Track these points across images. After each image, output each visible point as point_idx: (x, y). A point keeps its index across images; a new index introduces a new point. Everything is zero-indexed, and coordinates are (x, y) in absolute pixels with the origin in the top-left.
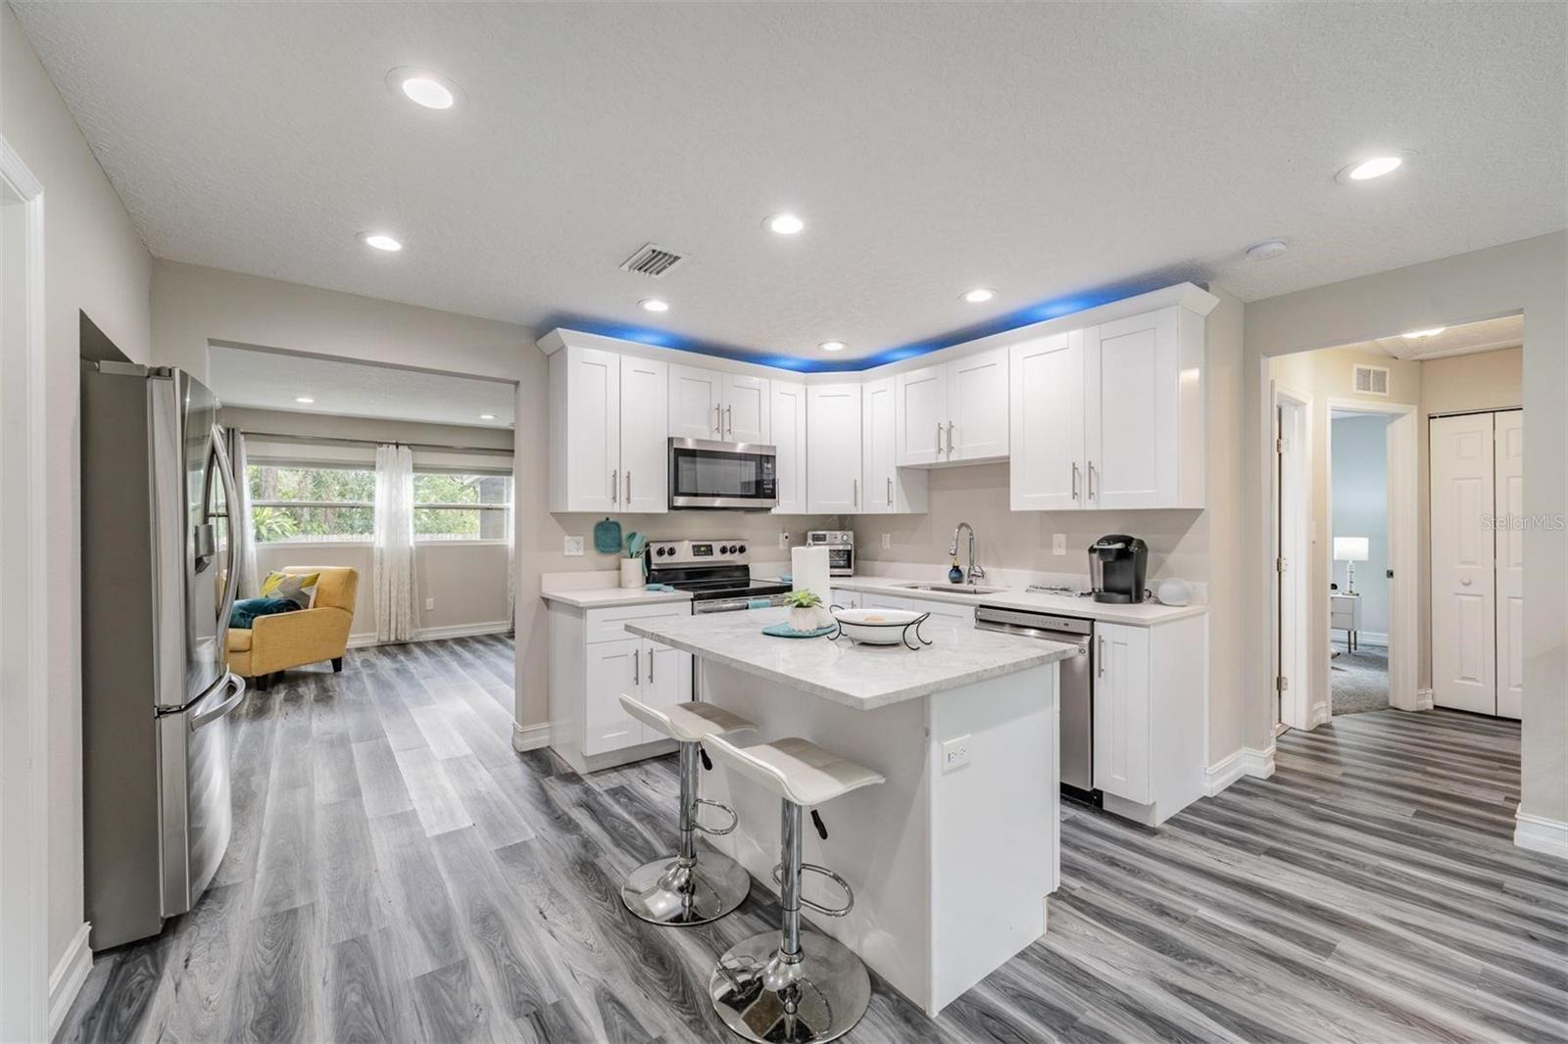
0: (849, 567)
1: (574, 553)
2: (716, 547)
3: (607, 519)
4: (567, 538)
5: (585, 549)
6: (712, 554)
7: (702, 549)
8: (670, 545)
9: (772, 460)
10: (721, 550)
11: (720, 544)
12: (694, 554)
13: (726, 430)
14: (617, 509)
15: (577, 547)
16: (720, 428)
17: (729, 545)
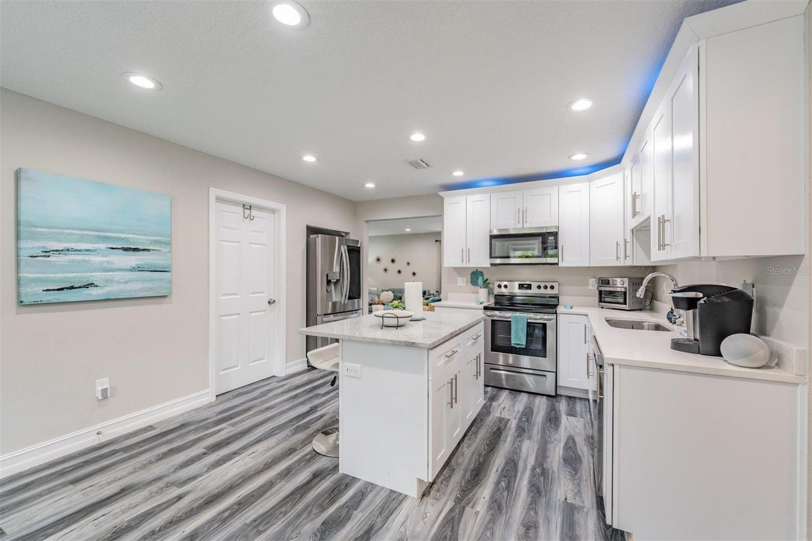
0: (625, 303)
1: (462, 285)
2: (534, 285)
3: (477, 270)
4: (459, 278)
5: (466, 283)
6: (531, 289)
7: (525, 286)
8: (505, 283)
9: (555, 234)
10: (537, 287)
11: (537, 284)
12: (519, 288)
13: (525, 221)
14: (464, 266)
15: (463, 282)
16: (521, 221)
17: (542, 285)
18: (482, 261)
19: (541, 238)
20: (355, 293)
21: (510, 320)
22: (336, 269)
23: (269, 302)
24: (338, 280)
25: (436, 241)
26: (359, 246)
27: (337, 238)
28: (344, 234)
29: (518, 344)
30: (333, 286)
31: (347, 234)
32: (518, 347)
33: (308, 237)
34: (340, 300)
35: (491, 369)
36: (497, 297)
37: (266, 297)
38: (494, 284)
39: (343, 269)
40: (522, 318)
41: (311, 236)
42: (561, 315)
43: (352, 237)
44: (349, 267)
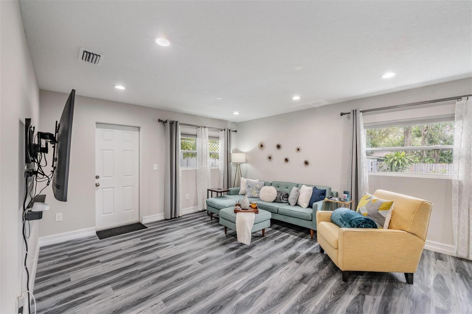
25: (342, 114)
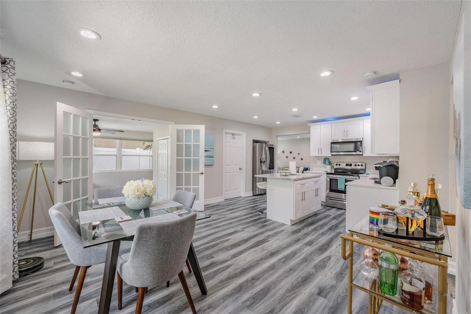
2: (353, 165)
3: (326, 157)
4: (318, 161)
6: (351, 166)
7: (349, 165)
8: (339, 163)
9: (361, 142)
10: (355, 165)
11: (355, 164)
12: (346, 166)
13: (347, 136)
14: (319, 155)
15: (320, 163)
16: (346, 136)
17: (357, 164)
18: (327, 153)
19: (354, 143)
20: (272, 167)
21: (337, 178)
22: (264, 156)
23: (240, 169)
24: (265, 161)
26: (273, 147)
27: (264, 144)
28: (267, 142)
29: (341, 189)
30: (263, 163)
31: (268, 142)
32: (341, 190)
33: (253, 144)
34: (265, 169)
35: (329, 199)
36: (335, 169)
37: (238, 167)
38: (334, 163)
39: (267, 157)
40: (343, 178)
41: (255, 144)
42: (361, 177)
43: (270, 143)
44: (269, 156)
